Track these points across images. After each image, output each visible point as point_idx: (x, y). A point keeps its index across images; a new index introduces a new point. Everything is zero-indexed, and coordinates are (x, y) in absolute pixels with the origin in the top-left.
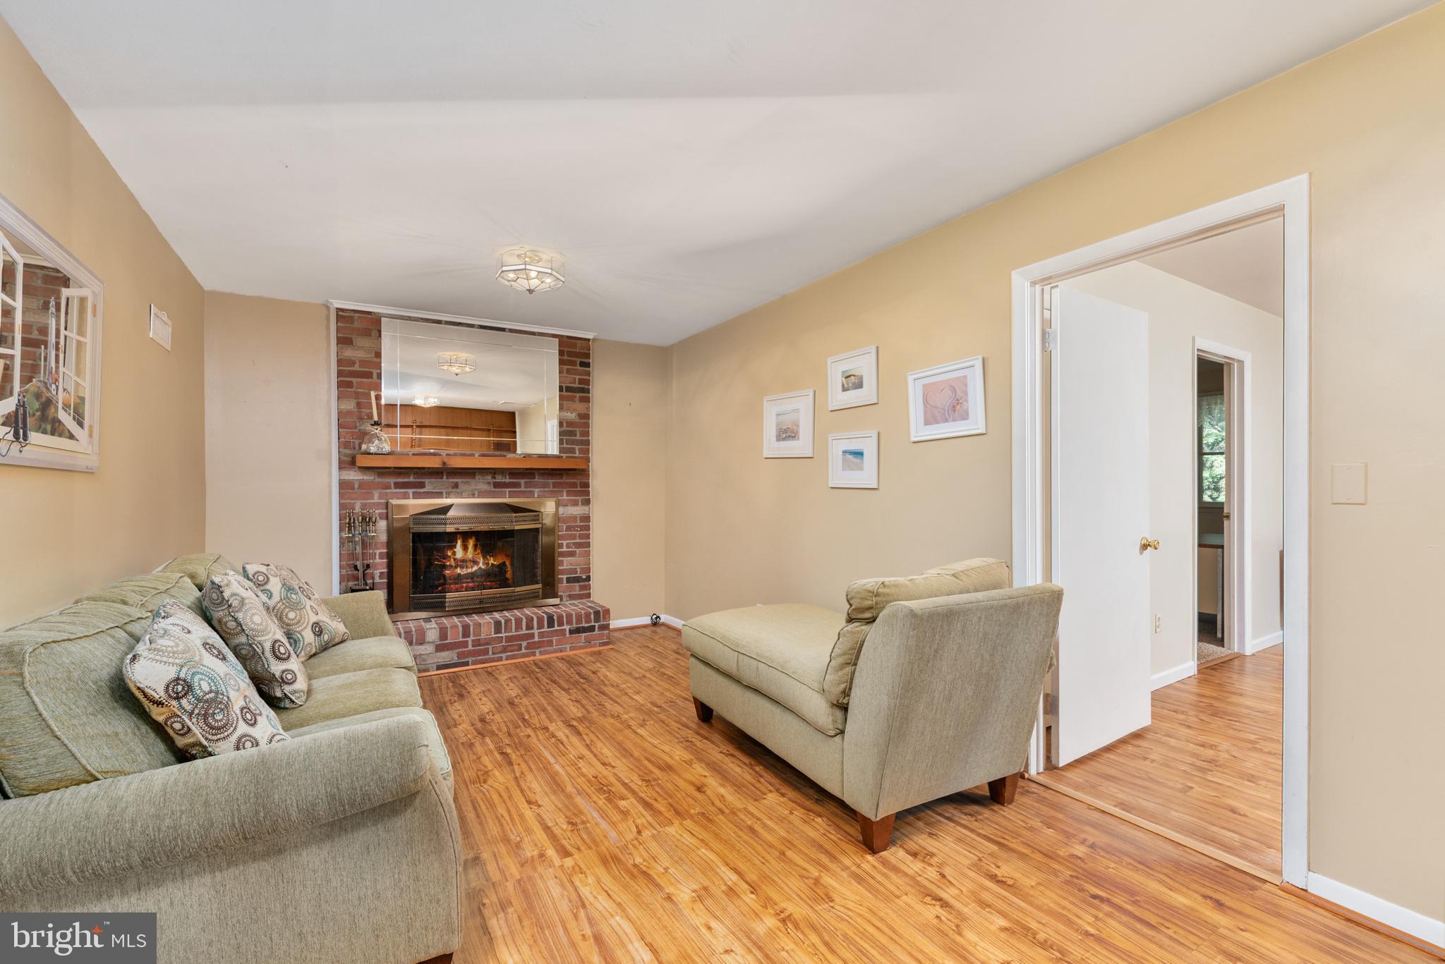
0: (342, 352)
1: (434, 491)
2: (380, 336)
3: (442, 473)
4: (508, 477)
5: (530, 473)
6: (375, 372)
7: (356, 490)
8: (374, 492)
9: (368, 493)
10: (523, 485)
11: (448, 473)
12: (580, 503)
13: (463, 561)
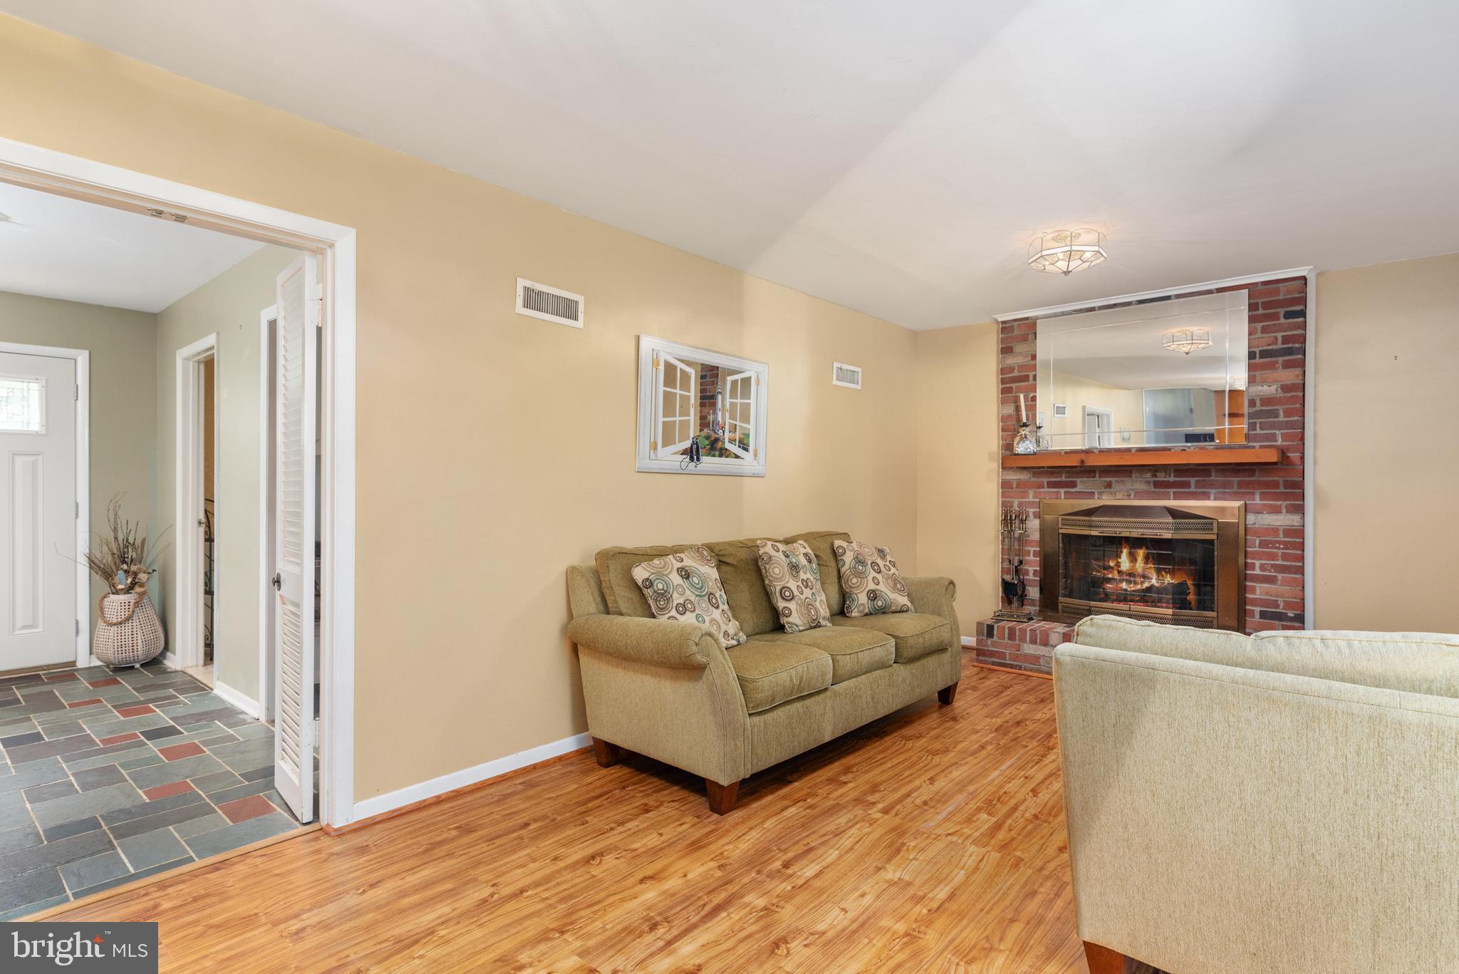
0: (1004, 361)
1: (1086, 491)
2: (1036, 339)
3: (1094, 472)
4: (1172, 475)
5: (1204, 470)
6: (1031, 374)
7: (1014, 489)
8: (1030, 491)
9: (1025, 492)
10: (1193, 485)
11: (1100, 472)
12: (1284, 510)
13: (1131, 575)
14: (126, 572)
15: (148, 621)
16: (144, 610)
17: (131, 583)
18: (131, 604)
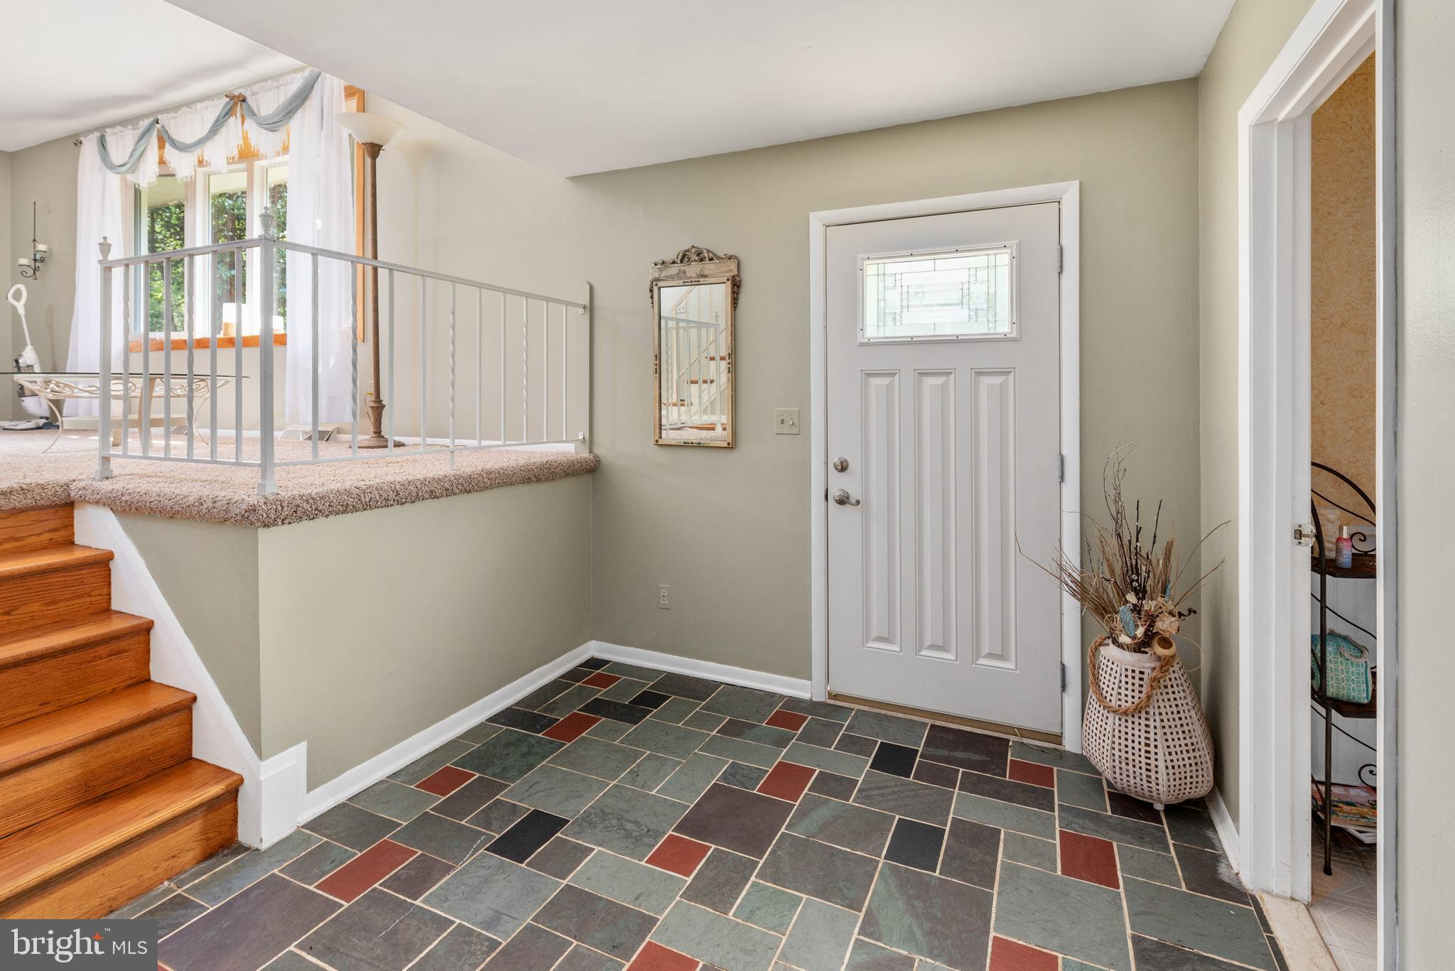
14: (1136, 609)
15: (1178, 722)
16: (1172, 696)
17: (1146, 634)
18: (1145, 676)
